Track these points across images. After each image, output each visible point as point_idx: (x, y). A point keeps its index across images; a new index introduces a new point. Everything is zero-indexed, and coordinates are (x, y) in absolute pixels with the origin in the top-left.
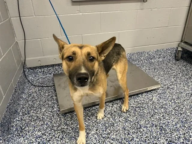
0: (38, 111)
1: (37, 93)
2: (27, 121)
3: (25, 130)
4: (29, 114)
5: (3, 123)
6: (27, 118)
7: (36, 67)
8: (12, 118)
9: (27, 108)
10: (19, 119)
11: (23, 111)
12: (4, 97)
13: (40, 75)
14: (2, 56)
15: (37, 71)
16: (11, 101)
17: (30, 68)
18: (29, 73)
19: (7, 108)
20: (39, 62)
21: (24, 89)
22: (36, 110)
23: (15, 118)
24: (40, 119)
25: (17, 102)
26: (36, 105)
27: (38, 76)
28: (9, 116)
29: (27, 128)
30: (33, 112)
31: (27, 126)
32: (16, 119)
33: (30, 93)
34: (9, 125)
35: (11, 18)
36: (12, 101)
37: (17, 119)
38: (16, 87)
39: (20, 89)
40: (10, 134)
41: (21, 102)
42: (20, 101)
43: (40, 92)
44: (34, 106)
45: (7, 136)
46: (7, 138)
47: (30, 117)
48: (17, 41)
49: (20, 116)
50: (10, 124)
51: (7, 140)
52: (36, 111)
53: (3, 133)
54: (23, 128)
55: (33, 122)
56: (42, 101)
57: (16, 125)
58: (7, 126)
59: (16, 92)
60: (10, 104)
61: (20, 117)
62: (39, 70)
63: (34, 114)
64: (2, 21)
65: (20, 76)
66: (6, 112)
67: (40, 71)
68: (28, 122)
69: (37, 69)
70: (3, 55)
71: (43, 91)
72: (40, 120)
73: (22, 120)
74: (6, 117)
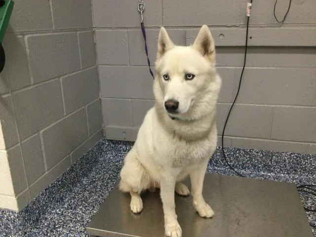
0: (89, 210)
1: (103, 182)
2: (67, 219)
3: (57, 231)
4: (75, 209)
5: (30, 207)
6: (69, 214)
7: (120, 141)
8: (50, 207)
9: (78, 201)
10: (59, 212)
11: (71, 202)
12: (46, 173)
13: (122, 155)
14: (64, 117)
15: (120, 147)
16: (58, 182)
17: (111, 141)
18: (109, 148)
19: (46, 190)
20: (124, 134)
21: (90, 170)
22: (86, 207)
23: (55, 209)
24: (83, 222)
25: (68, 186)
26: (92, 200)
27: (121, 156)
28: (46, 203)
29: (61, 229)
30: (81, 209)
31: (63, 225)
32: (56, 211)
33: (95, 178)
34: (40, 215)
35: (100, 66)
36: (60, 183)
37: (58, 210)
38: (75, 165)
39: (82, 169)
40: (37, 228)
41: (76, 189)
42: (76, 186)
43: (109, 181)
44: (87, 200)
45: (31, 229)
46: (31, 232)
47: (73, 214)
48: (102, 99)
49: (63, 208)
50: (44, 214)
51: (28, 235)
52: (86, 209)
53: (26, 222)
54: (57, 226)
55: (72, 224)
56: (102, 196)
57: (52, 218)
58: (37, 214)
59: (72, 170)
60: (54, 186)
61: (62, 210)
62: (123, 147)
63: (80, 213)
64: (80, 70)
65: (90, 149)
66: (42, 195)
67: (123, 149)
68: (67, 221)
69: (120, 144)
70: (66, 116)
71: (114, 182)
72: (83, 224)
73: (62, 215)
74: (39, 201)
